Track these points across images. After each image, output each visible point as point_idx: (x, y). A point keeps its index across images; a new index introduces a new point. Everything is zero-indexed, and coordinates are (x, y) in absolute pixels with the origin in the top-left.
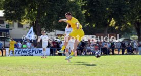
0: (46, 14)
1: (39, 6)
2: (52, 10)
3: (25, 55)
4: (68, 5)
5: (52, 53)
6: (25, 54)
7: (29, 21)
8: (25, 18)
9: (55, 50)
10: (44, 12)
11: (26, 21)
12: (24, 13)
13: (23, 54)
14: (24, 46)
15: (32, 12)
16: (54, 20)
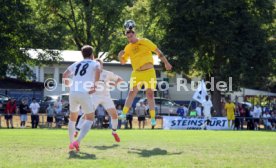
0: (228, 61)
1: (217, 48)
2: (239, 56)
3: (193, 129)
4: (265, 47)
5: (237, 124)
6: (193, 125)
7: (201, 72)
8: (195, 68)
9: (242, 121)
10: (226, 59)
11: (196, 73)
12: (192, 59)
13: (190, 126)
14: (192, 113)
15: (205, 59)
16: (241, 72)
